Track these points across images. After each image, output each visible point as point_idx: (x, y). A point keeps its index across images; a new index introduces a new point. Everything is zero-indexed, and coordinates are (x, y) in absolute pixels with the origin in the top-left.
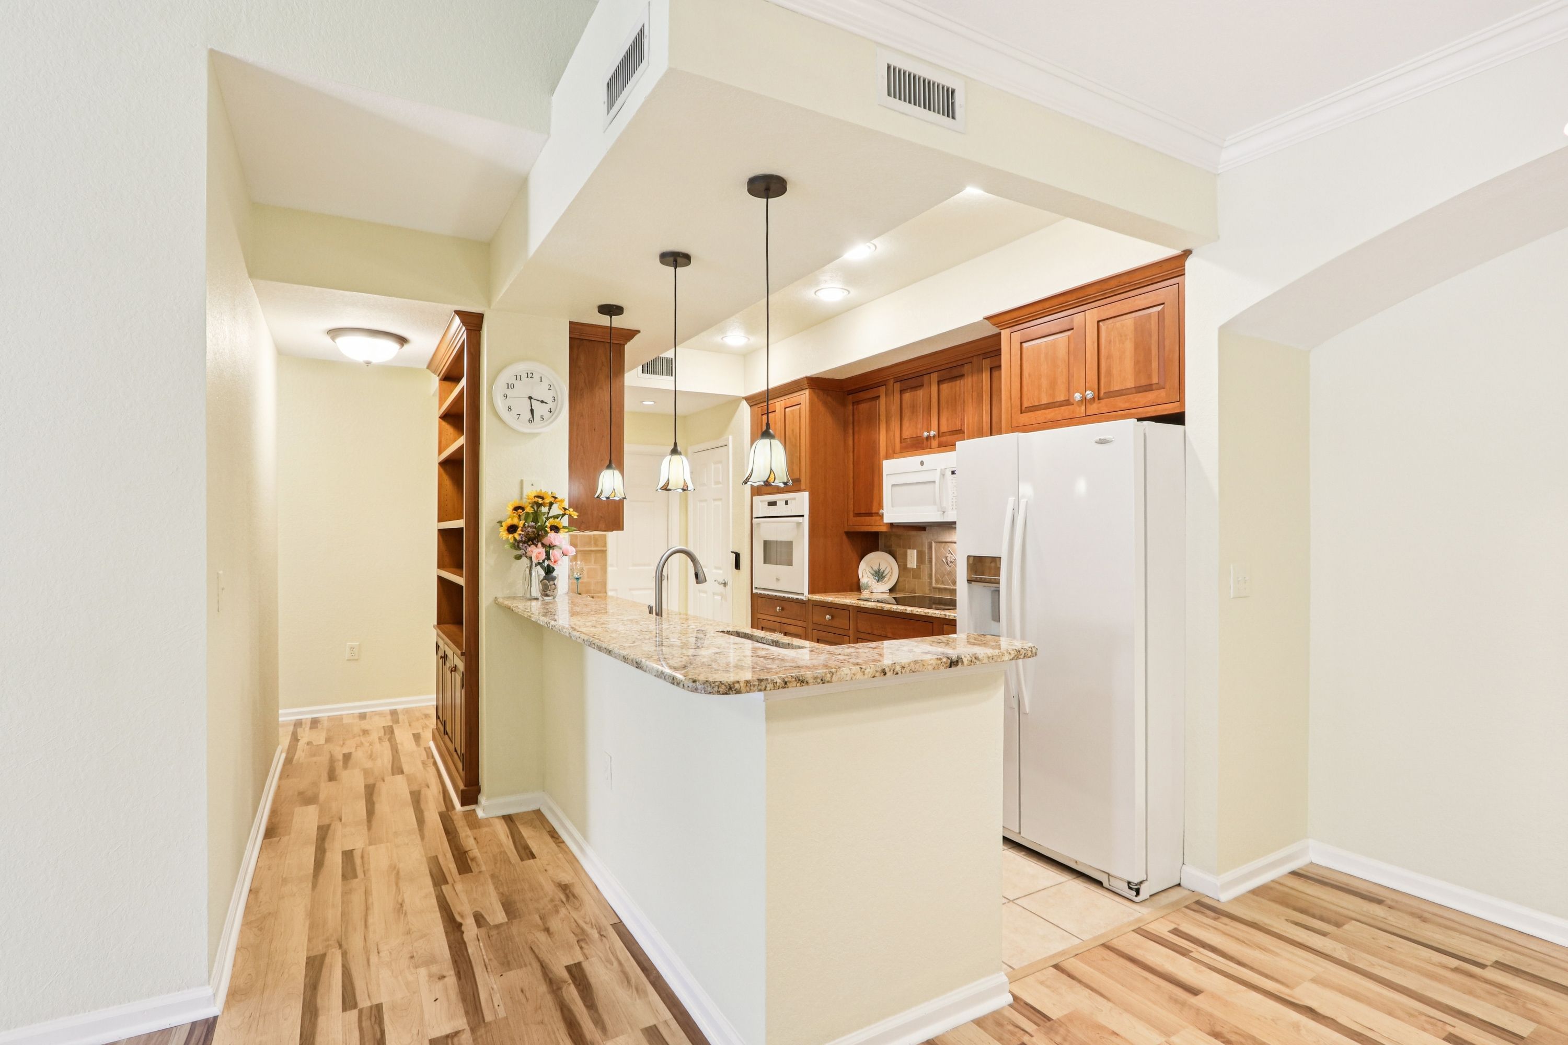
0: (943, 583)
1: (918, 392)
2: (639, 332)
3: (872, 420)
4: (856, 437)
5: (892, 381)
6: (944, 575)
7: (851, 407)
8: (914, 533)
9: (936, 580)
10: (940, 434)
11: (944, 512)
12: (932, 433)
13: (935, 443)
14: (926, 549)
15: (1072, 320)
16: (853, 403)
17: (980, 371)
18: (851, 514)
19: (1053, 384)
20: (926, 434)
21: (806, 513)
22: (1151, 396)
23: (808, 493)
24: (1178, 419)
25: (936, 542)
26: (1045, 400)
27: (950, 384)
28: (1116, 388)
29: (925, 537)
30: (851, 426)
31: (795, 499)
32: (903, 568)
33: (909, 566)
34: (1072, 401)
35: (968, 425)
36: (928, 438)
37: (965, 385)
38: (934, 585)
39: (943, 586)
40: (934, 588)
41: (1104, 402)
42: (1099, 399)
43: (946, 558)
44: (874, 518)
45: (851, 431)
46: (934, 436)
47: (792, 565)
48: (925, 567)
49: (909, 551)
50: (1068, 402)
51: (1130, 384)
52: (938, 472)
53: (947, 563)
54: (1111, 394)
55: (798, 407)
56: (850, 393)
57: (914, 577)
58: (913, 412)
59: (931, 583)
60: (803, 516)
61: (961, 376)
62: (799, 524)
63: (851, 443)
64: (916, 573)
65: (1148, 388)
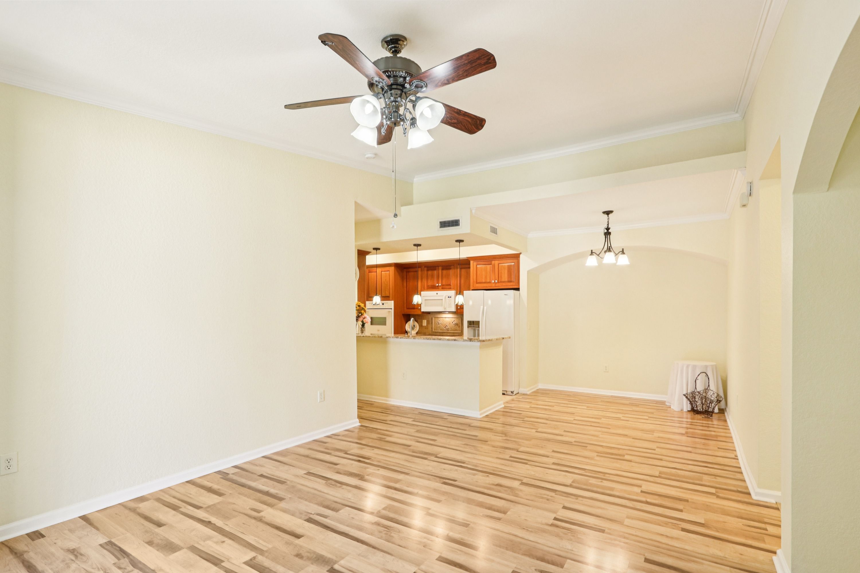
0: (437, 330)
1: (434, 271)
2: (371, 252)
3: (416, 278)
4: (408, 283)
5: (424, 267)
6: (437, 328)
7: (405, 273)
8: (425, 315)
9: (434, 329)
10: (442, 285)
11: (445, 309)
12: (440, 285)
13: (440, 288)
14: (430, 320)
15: (491, 262)
16: (406, 272)
17: (457, 268)
18: (405, 308)
19: (486, 277)
20: (437, 285)
21: (393, 308)
22: (512, 284)
23: (393, 302)
24: (518, 289)
25: (434, 317)
26: (483, 281)
27: (446, 271)
28: (503, 281)
29: (430, 316)
30: (405, 279)
31: (387, 303)
32: (421, 326)
33: (423, 325)
34: (491, 282)
35: (453, 283)
36: (438, 286)
37: (451, 272)
38: (433, 331)
39: (437, 331)
40: (433, 332)
41: (500, 283)
42: (499, 282)
43: (438, 322)
44: (415, 310)
45: (405, 281)
46: (440, 286)
47: (386, 325)
48: (430, 326)
49: (423, 321)
50: (490, 283)
51: (506, 280)
52: (444, 297)
53: (438, 324)
54: (501, 282)
55: (388, 272)
56: (405, 268)
57: (425, 328)
58: (432, 278)
59: (432, 330)
60: (392, 309)
61: (450, 269)
62: (389, 312)
63: (405, 285)
64: (426, 328)
65: (511, 282)
